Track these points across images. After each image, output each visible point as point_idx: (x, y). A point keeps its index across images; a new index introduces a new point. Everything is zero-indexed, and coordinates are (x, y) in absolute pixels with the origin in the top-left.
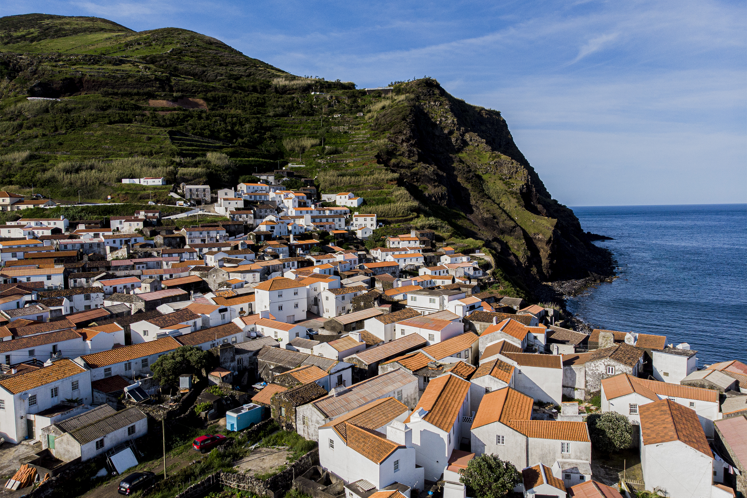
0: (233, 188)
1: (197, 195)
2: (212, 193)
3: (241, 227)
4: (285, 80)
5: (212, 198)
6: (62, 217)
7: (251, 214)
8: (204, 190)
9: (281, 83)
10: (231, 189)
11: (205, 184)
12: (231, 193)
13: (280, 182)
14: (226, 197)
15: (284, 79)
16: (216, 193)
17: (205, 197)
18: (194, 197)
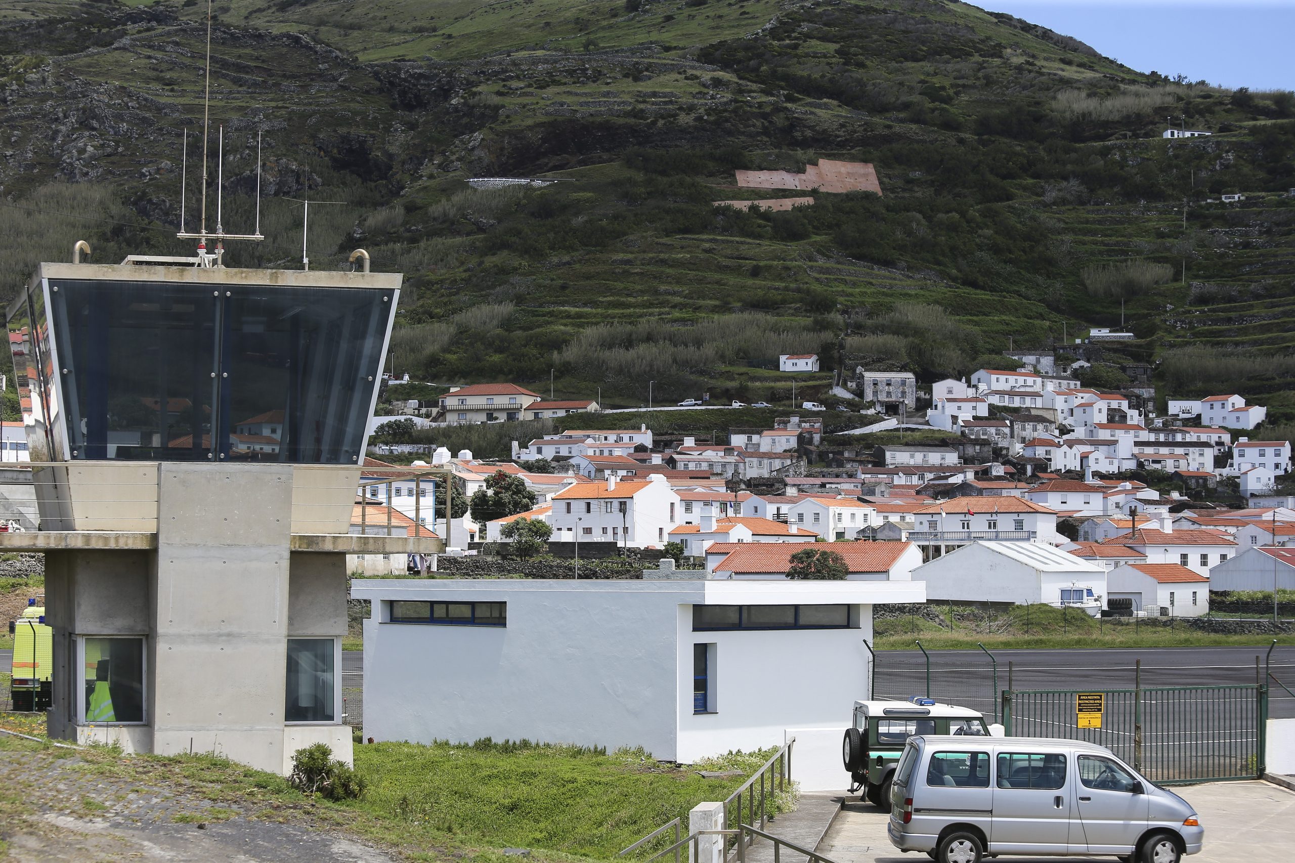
0: (964, 380)
1: (889, 394)
2: (918, 388)
3: (986, 449)
4: (1089, 96)
5: (918, 399)
6: (644, 427)
7: (1007, 426)
8: (903, 383)
9: (1076, 107)
10: (960, 380)
11: (903, 368)
12: (959, 388)
13: (1069, 372)
14: (950, 396)
15: (1083, 94)
16: (930, 391)
17: (903, 397)
18: (883, 397)
